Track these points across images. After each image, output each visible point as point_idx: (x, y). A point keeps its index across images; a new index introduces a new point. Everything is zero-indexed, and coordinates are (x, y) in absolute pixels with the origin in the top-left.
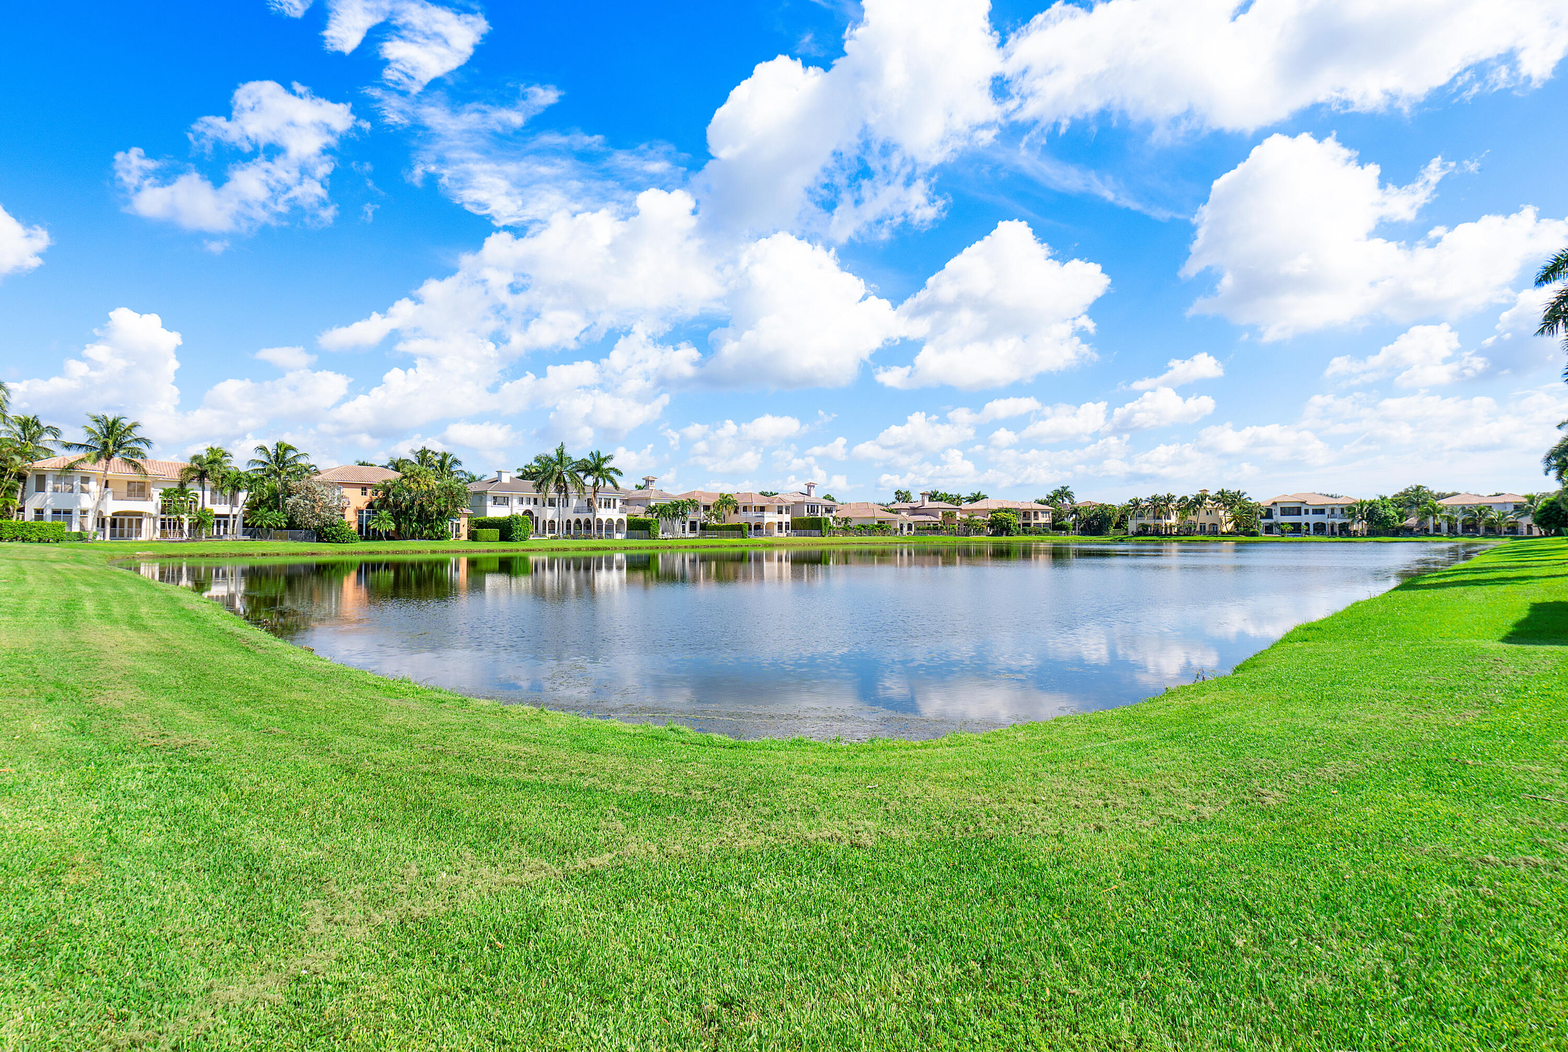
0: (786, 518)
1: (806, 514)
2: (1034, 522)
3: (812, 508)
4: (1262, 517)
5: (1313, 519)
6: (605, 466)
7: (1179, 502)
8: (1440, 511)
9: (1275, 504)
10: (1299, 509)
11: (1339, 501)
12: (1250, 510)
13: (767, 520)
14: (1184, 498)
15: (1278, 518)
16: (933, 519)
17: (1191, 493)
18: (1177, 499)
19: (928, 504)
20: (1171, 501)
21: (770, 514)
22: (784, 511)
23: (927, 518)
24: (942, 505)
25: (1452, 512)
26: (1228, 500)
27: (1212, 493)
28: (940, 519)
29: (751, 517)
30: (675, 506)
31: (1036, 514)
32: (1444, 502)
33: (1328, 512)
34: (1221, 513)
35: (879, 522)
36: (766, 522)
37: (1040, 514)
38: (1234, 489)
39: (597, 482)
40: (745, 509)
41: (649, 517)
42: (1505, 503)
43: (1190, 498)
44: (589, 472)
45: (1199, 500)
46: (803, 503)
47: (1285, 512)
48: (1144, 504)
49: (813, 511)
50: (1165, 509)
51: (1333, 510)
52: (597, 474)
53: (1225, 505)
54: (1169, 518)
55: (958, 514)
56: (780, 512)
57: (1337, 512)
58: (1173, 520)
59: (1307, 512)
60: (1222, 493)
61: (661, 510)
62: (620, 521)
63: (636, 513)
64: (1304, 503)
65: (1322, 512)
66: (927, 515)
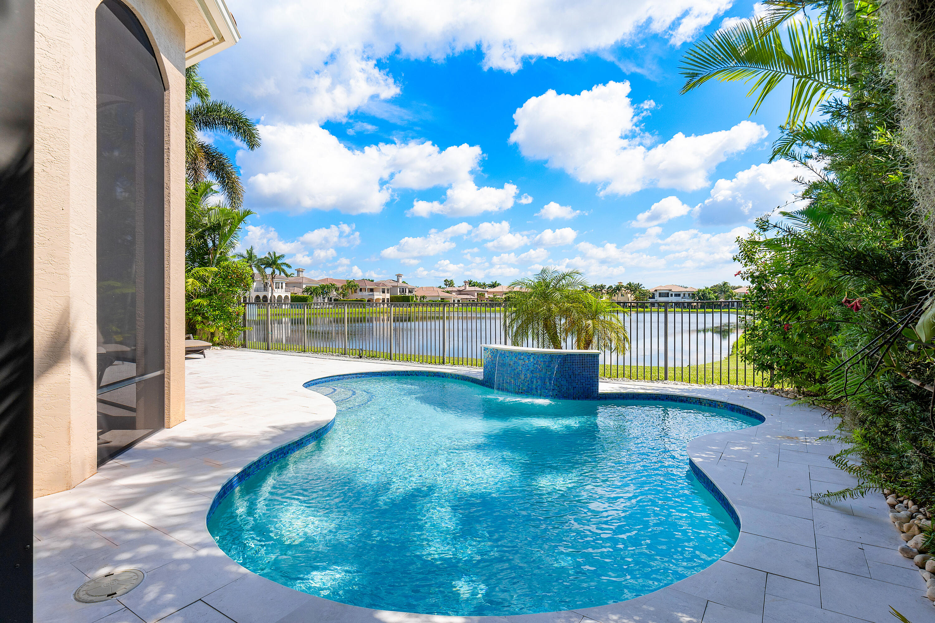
0: (388, 296)
1: (399, 293)
3: (403, 290)
4: (650, 298)
5: (674, 299)
6: (279, 262)
7: (608, 289)
8: (735, 296)
9: (656, 290)
10: (668, 293)
11: (687, 290)
12: (644, 294)
13: (376, 297)
14: (611, 287)
15: (658, 299)
16: (472, 297)
17: (614, 284)
18: (607, 287)
19: (468, 288)
20: (603, 288)
21: (378, 293)
22: (386, 291)
23: (468, 297)
24: (477, 289)
26: (633, 288)
27: (625, 284)
28: (476, 297)
29: (365, 295)
30: (323, 288)
32: (736, 291)
33: (682, 295)
34: (629, 295)
35: (441, 299)
36: (375, 298)
38: (636, 282)
39: (274, 272)
40: (361, 290)
41: (306, 295)
43: (613, 287)
44: (269, 265)
45: (618, 288)
46: (397, 286)
47: (661, 295)
49: (403, 291)
50: (600, 293)
51: (684, 294)
52: (275, 267)
53: (631, 291)
55: (486, 294)
56: (384, 292)
57: (687, 295)
59: (672, 295)
60: (630, 284)
61: (314, 290)
62: (286, 297)
63: (295, 292)
64: (671, 290)
65: (679, 295)
66: (468, 295)
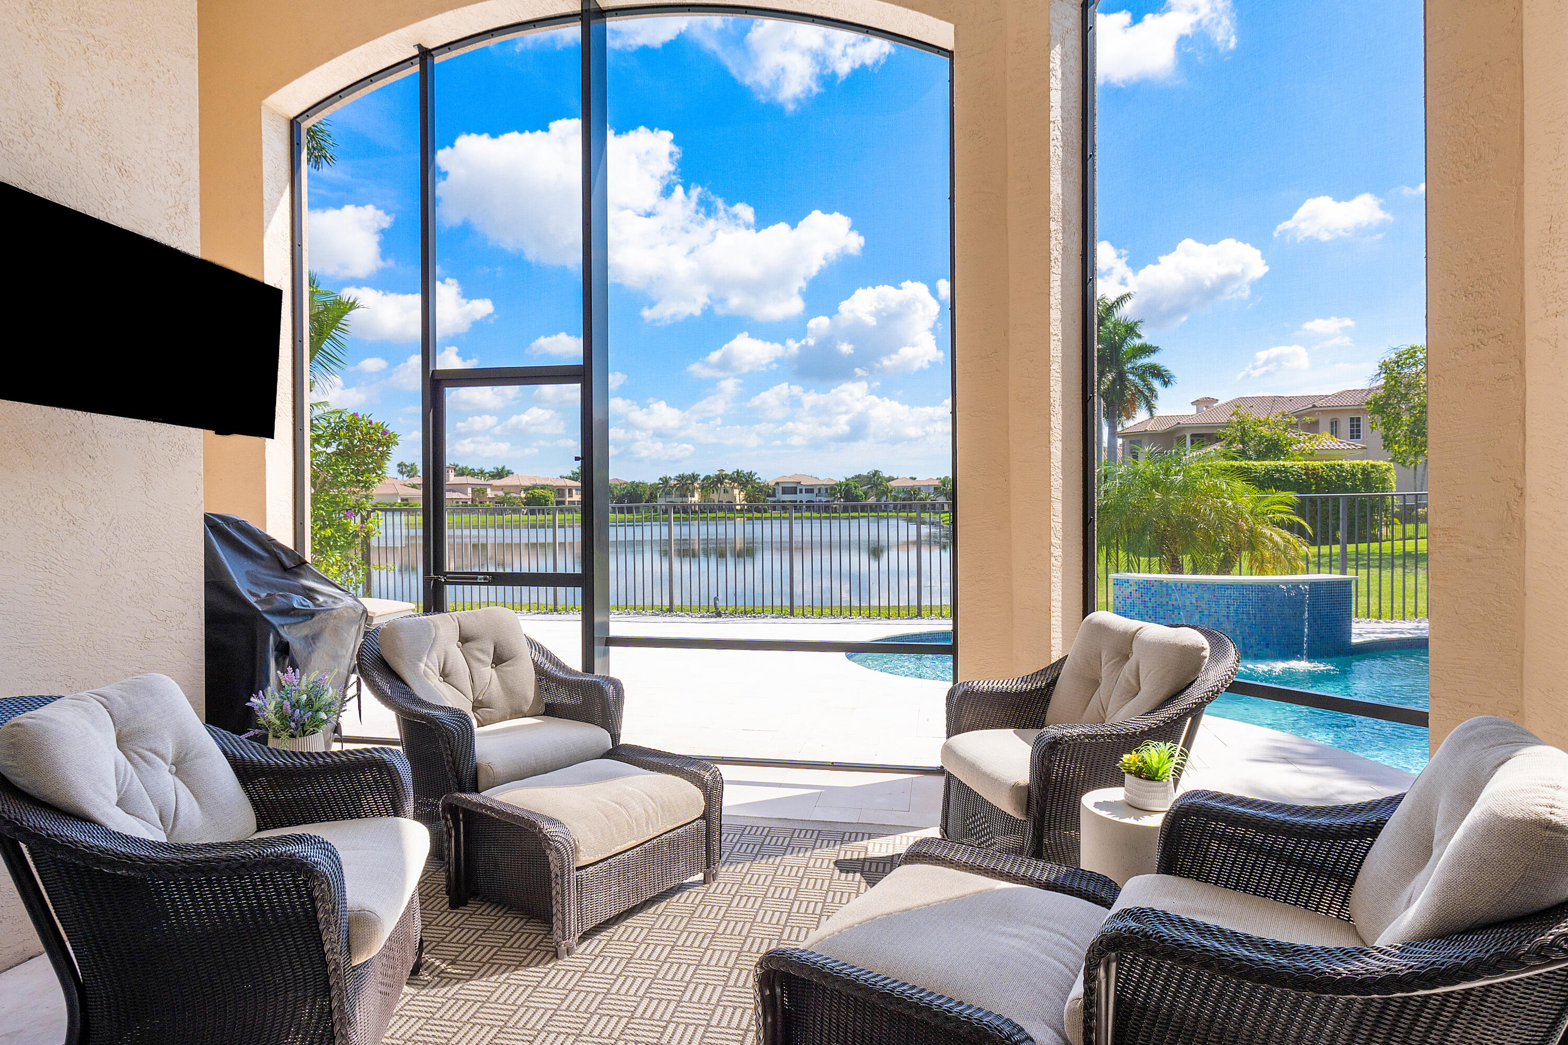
2: (568, 499)
4: (768, 495)
5: (805, 497)
7: (703, 481)
8: (891, 491)
9: (777, 483)
10: (795, 488)
11: (823, 482)
12: (759, 489)
14: (707, 478)
15: (780, 495)
17: (713, 473)
18: (702, 477)
19: (454, 479)
20: (696, 480)
23: (455, 495)
24: (471, 480)
25: (898, 492)
26: (743, 480)
27: (730, 473)
28: (470, 496)
31: (570, 491)
32: (892, 484)
33: (816, 491)
34: (737, 491)
37: (574, 491)
42: (929, 485)
43: (712, 477)
45: (720, 479)
47: (785, 491)
48: (672, 482)
50: (691, 487)
51: (819, 489)
53: (740, 484)
54: (693, 496)
55: (489, 491)
57: (823, 491)
58: (696, 498)
59: (801, 491)
60: (738, 472)
64: (799, 483)
65: (812, 491)
66: (454, 491)
